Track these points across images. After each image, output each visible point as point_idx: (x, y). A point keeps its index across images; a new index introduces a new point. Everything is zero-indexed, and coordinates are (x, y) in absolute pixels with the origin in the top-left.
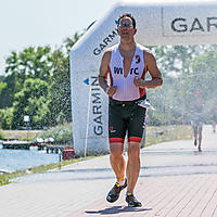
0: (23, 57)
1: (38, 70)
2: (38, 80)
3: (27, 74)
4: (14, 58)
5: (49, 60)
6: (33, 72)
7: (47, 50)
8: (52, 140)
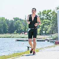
0: (43, 13)
1: (48, 17)
2: (47, 20)
3: (44, 18)
4: (40, 13)
5: (51, 14)
6: (46, 17)
7: (50, 11)
8: (52, 39)
